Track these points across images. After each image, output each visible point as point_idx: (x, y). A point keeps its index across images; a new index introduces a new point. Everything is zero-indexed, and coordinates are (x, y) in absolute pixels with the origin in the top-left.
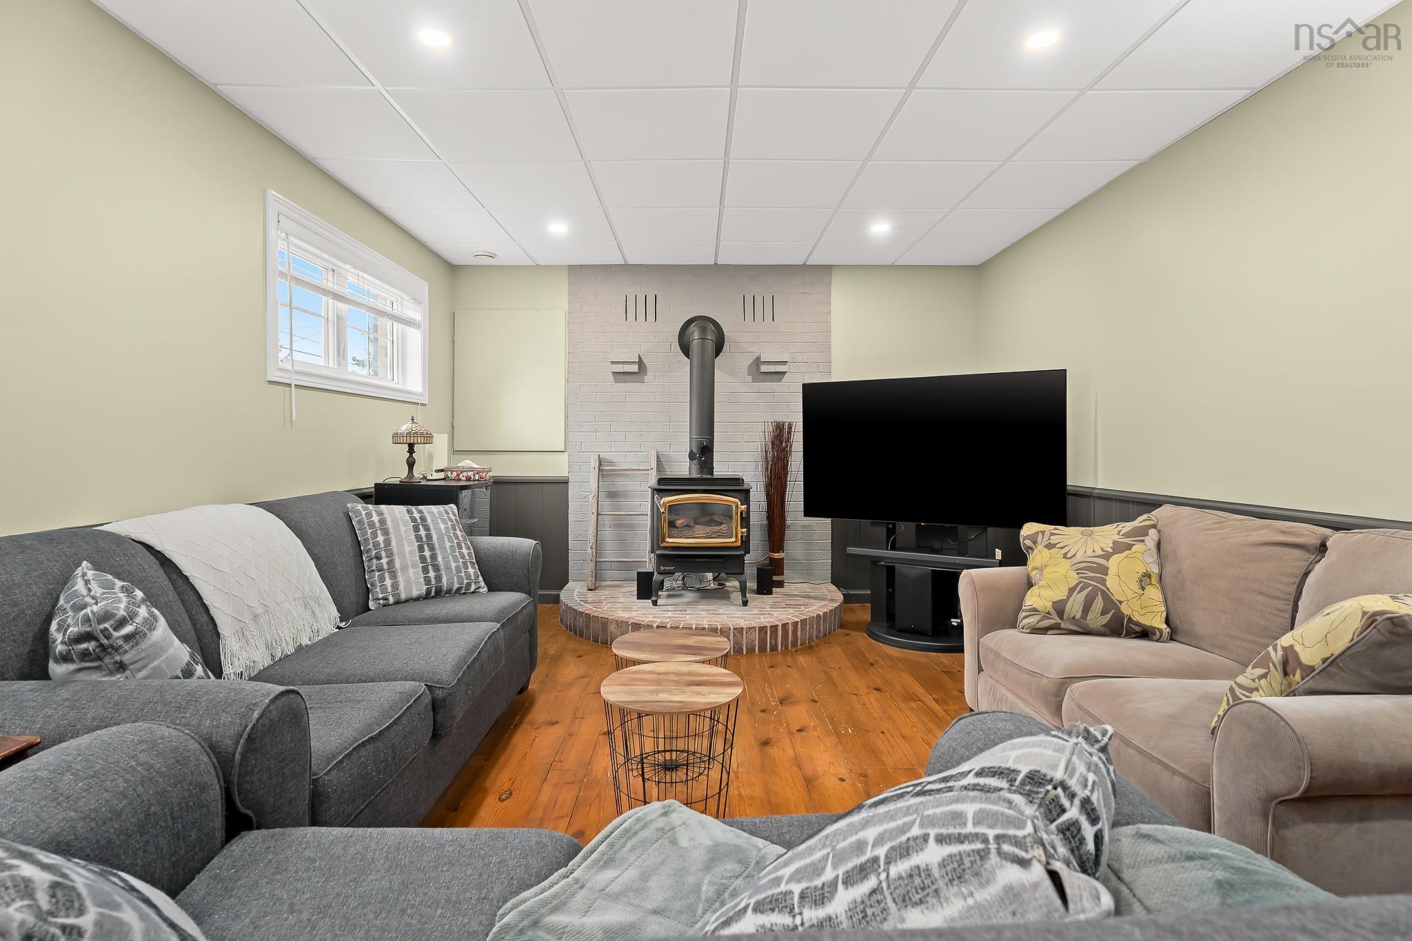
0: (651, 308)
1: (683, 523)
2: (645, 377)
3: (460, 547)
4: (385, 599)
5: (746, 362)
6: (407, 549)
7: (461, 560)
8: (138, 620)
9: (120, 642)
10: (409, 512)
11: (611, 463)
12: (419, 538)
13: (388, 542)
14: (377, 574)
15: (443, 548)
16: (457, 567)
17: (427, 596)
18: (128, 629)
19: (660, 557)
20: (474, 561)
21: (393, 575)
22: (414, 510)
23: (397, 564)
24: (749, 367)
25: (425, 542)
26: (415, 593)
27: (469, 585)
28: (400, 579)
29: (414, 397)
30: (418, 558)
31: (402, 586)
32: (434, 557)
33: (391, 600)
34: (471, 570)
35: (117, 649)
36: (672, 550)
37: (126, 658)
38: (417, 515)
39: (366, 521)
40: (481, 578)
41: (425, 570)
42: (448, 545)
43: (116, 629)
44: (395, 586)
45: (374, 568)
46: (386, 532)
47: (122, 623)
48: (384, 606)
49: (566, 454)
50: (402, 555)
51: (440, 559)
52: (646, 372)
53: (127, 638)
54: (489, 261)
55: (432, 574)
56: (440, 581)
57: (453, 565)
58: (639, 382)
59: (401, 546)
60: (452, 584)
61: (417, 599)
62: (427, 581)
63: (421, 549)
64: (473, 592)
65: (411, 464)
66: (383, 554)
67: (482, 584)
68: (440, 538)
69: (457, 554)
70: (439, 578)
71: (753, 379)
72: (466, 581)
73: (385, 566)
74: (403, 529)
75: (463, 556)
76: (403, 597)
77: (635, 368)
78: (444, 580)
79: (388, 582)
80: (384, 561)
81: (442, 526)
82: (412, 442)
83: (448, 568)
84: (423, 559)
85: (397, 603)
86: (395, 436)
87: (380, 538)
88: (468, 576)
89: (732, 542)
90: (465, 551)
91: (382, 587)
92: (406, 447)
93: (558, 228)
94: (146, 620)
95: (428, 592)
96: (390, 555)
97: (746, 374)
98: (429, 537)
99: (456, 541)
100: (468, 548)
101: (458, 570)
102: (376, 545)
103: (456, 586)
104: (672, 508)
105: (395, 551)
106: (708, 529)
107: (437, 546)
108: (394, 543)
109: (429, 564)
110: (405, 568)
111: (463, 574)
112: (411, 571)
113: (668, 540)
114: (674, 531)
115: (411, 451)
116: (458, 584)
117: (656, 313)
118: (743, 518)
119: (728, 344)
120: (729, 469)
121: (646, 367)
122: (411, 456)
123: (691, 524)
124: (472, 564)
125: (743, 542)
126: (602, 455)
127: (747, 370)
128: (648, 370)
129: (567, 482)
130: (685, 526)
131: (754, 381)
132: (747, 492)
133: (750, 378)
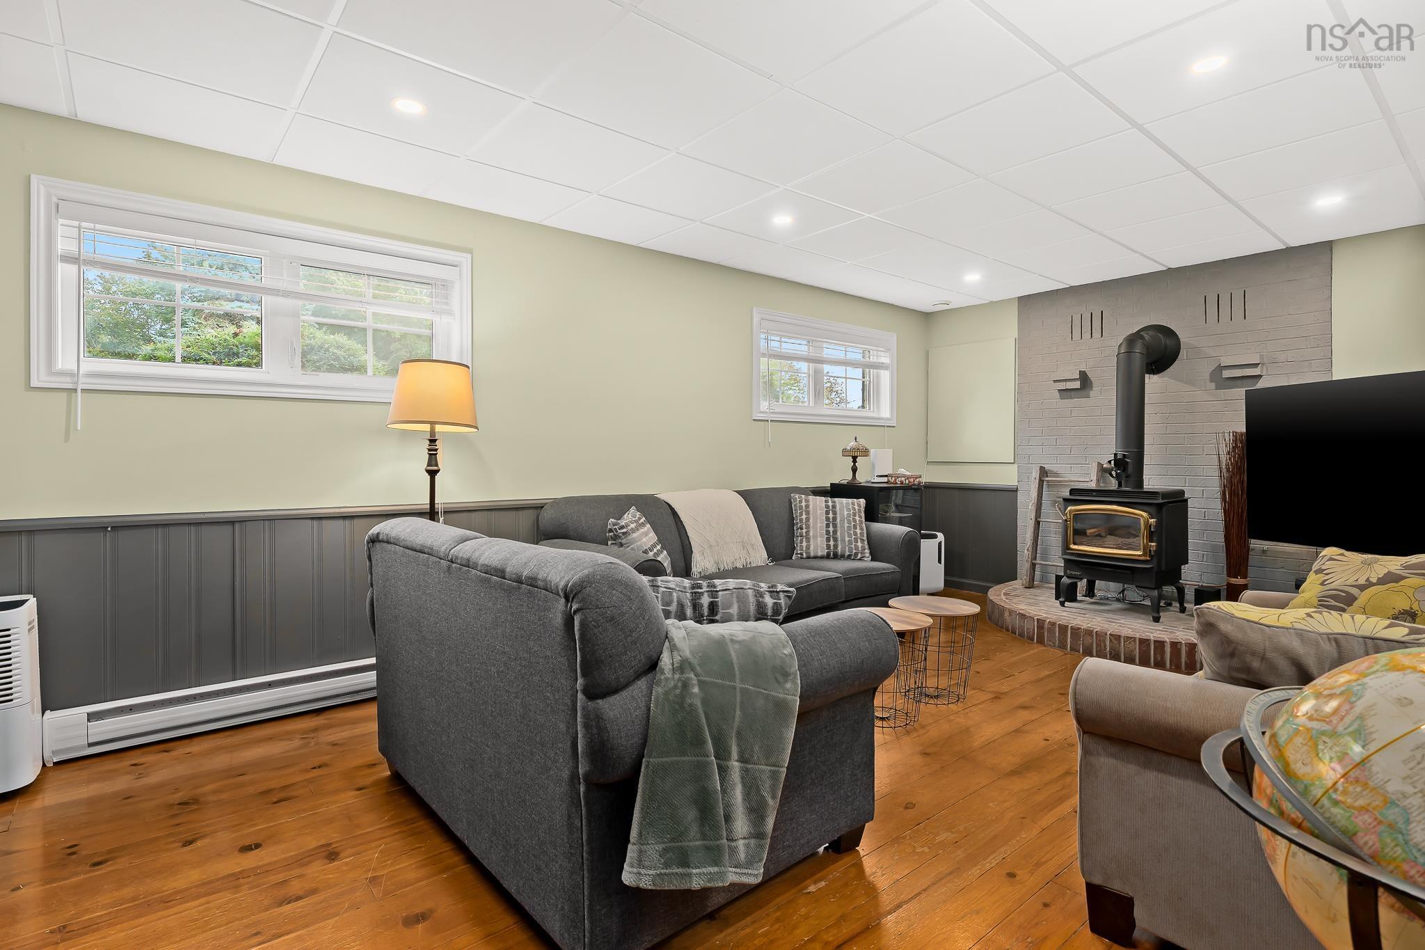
0: (1097, 324)
1: (1094, 532)
2: (1091, 392)
3: (855, 527)
4: (801, 554)
5: (1206, 369)
6: (819, 525)
7: (853, 537)
8: (629, 528)
9: (621, 535)
10: (826, 501)
11: (1056, 474)
12: (827, 519)
13: (808, 519)
14: (800, 538)
15: (843, 527)
16: (849, 541)
17: (828, 557)
18: (624, 530)
19: (1067, 561)
20: (865, 538)
21: (808, 540)
22: (830, 501)
23: (811, 534)
24: (1211, 372)
25: (831, 522)
26: (820, 554)
27: (856, 554)
28: (812, 543)
29: (881, 421)
30: (824, 532)
31: (812, 548)
32: (835, 532)
33: (805, 556)
34: (860, 544)
35: (620, 537)
36: (1077, 557)
37: (623, 541)
38: (830, 504)
39: (798, 505)
40: (867, 551)
41: (828, 540)
42: (846, 525)
43: (619, 529)
44: (808, 547)
45: (798, 535)
46: (808, 513)
47: (622, 527)
48: (801, 558)
49: (1016, 466)
50: (815, 529)
51: (839, 534)
52: (1092, 387)
53: (624, 533)
54: (946, 307)
55: (832, 543)
56: (837, 548)
57: (847, 539)
58: (1084, 397)
59: (815, 523)
60: (845, 551)
61: (822, 557)
62: (828, 547)
63: (828, 526)
64: (860, 559)
65: (854, 470)
66: (804, 526)
67: (867, 555)
68: (842, 520)
69: (852, 532)
70: (836, 546)
71: (1216, 385)
72: (854, 551)
73: (804, 534)
74: (819, 512)
75: (855, 534)
76: (812, 554)
77: (1077, 385)
78: (839, 548)
79: (804, 544)
80: (804, 531)
81: (846, 513)
82: (855, 455)
83: (843, 540)
84: (828, 533)
85: (808, 557)
86: (844, 451)
87: (804, 517)
88: (857, 547)
89: (1139, 556)
90: (858, 531)
91: (801, 546)
92: (851, 459)
93: (973, 277)
94: (632, 529)
95: (828, 554)
96: (808, 527)
97: (1208, 381)
98: (835, 519)
99: (853, 523)
100: (862, 529)
101: (850, 542)
102: (801, 520)
103: (847, 553)
104: (1077, 517)
105: (811, 525)
106: (1120, 540)
107: (839, 525)
108: (811, 520)
109: (831, 536)
110: (815, 537)
111: (853, 546)
112: (819, 539)
113: (1073, 546)
114: (1078, 538)
115: (855, 461)
116: (849, 552)
117: (1102, 328)
118: (1152, 532)
119: (1185, 351)
120: (1185, 483)
121: (1091, 383)
122: (854, 465)
123: (1103, 534)
124: (862, 540)
125: (1152, 556)
126: (1047, 467)
127: (1209, 378)
128: (1094, 385)
129: (1016, 491)
130: (1097, 536)
131: (1217, 388)
132: (1159, 506)
133: (1213, 385)
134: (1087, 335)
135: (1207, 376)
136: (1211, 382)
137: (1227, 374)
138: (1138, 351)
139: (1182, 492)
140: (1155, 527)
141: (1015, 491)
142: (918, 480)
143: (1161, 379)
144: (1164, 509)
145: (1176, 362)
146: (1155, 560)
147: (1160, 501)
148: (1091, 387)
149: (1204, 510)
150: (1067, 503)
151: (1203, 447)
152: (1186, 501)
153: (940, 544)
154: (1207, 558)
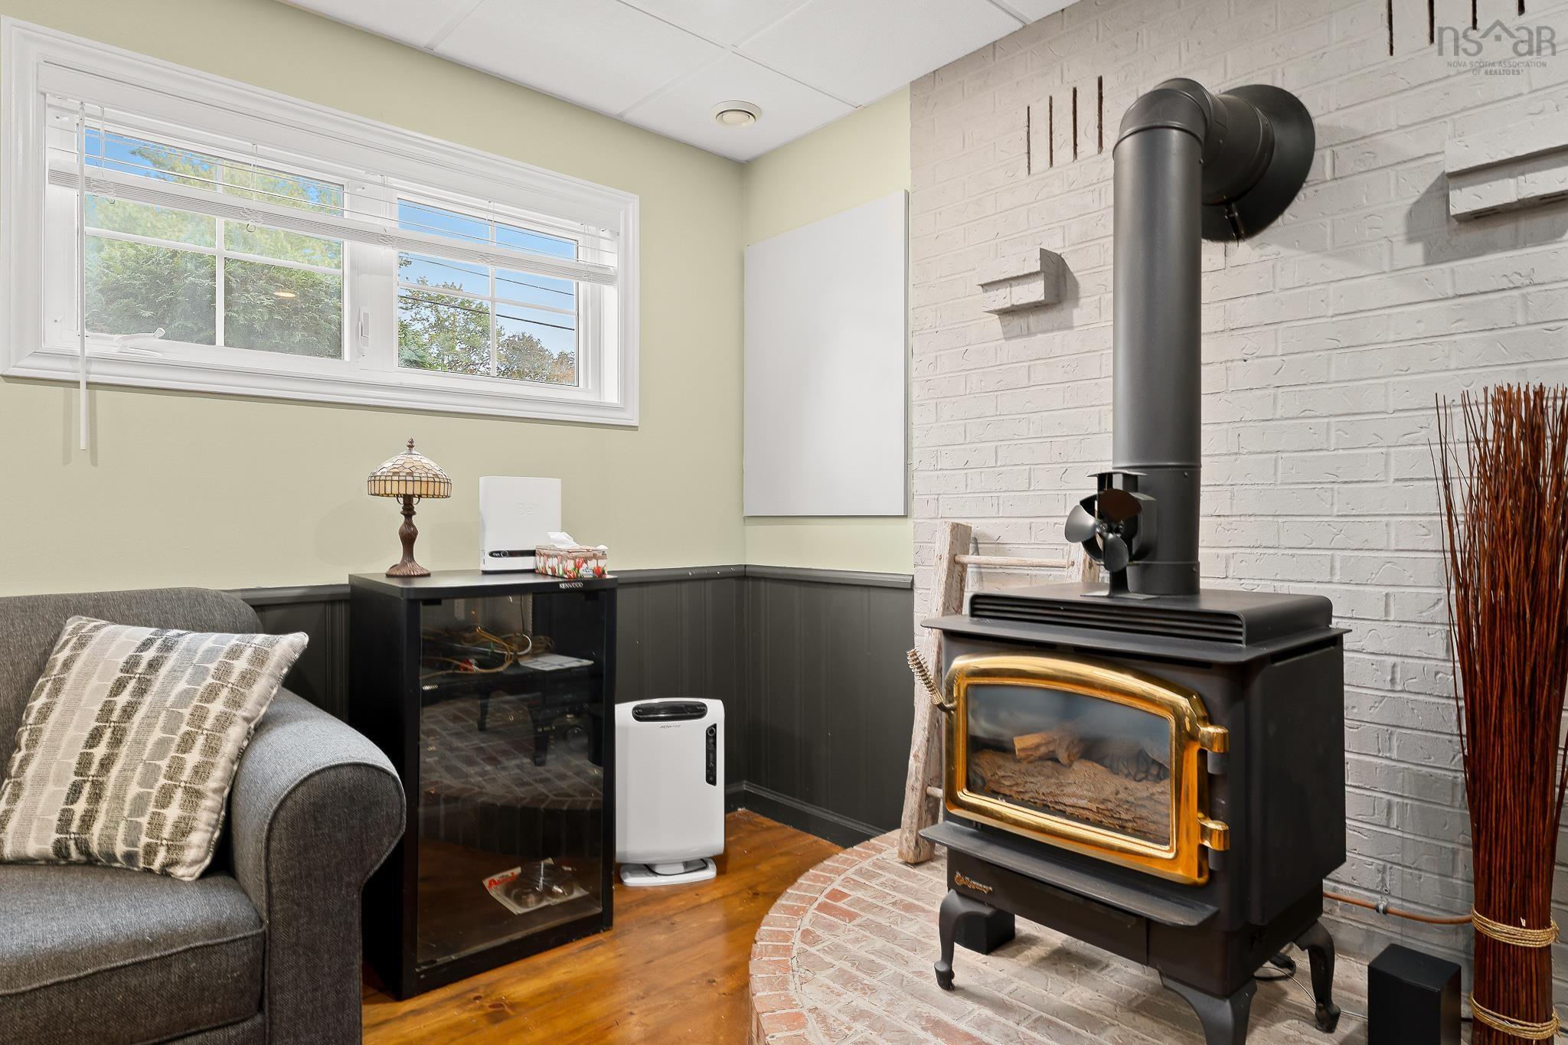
0: (1088, 119)
1: (1037, 747)
2: (1072, 311)
5: (1396, 200)
6: (70, 734)
7: (163, 782)
10: (144, 645)
11: (998, 546)
12: (107, 713)
15: (138, 743)
17: (50, 862)
20: (212, 785)
21: (15, 793)
22: (161, 642)
24: (1414, 206)
25: (112, 724)
27: (151, 851)
28: (21, 805)
29: (594, 413)
30: (75, 761)
31: (15, 825)
32: (107, 763)
40: (198, 839)
41: (74, 793)
49: (910, 524)
50: (51, 747)
55: (81, 806)
57: (134, 790)
58: (1059, 329)
59: (63, 726)
60: (111, 841)
61: (31, 865)
62: (64, 822)
63: (95, 738)
65: (408, 539)
67: (193, 853)
70: (89, 821)
72: (144, 840)
74: (94, 683)
77: (1035, 291)
78: (102, 828)
82: (410, 492)
83: (121, 797)
84: (85, 765)
86: (373, 479)
88: (155, 827)
89: (1167, 862)
92: (398, 506)
97: (1401, 240)
98: (129, 712)
99: (185, 729)
101: (136, 805)
103: (120, 849)
104: (981, 684)
107: (128, 739)
109: (88, 779)
110: (41, 781)
113: (965, 796)
114: (978, 769)
115: (408, 511)
116: (126, 842)
117: (1100, 127)
118: (1211, 776)
119: (1328, 153)
120: (1332, 574)
121: (1076, 284)
122: (409, 521)
123: (1062, 756)
124: (194, 795)
125: (1211, 872)
126: (977, 526)
127: (1402, 229)
128: (1082, 294)
129: (911, 589)
130: (1044, 758)
131: (1431, 259)
132: (1239, 675)
133: (1417, 250)
134: (1064, 153)
135: (1396, 224)
136: (1411, 239)
137: (1466, 200)
138: (1177, 124)
139: (1322, 609)
140: (1224, 757)
141: (909, 589)
142: (592, 564)
143: (1258, 252)
144: (1257, 685)
145: (1301, 194)
146: (1222, 889)
147: (1242, 653)
148: (1076, 299)
149: (1393, 660)
150: (956, 646)
151: (1387, 454)
152: (1337, 640)
153: (711, 732)
154: (1402, 817)
